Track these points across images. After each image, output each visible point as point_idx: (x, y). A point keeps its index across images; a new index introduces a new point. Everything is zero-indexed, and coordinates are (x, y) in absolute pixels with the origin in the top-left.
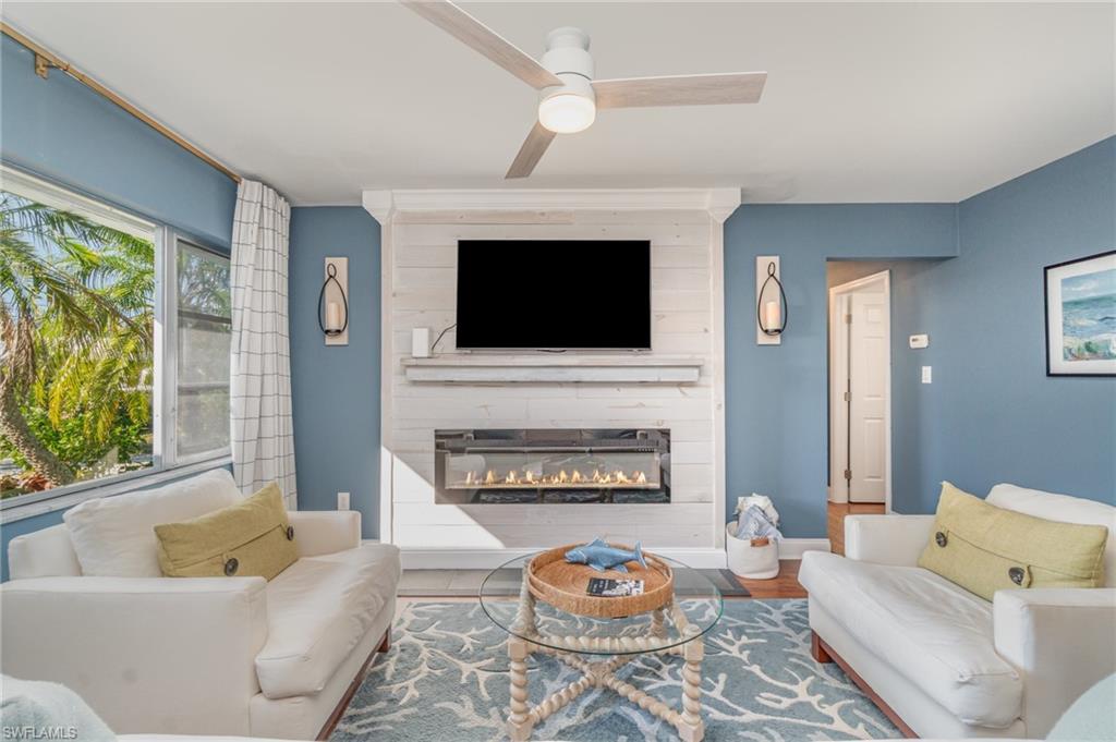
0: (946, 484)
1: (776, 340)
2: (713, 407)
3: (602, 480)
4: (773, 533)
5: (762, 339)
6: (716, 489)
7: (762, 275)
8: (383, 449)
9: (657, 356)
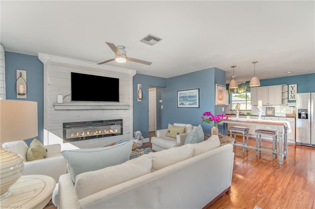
0: (169, 124)
1: (141, 101)
2: (131, 114)
3: (106, 132)
4: (142, 137)
5: (139, 100)
6: (131, 130)
7: (138, 88)
8: (45, 130)
9: (121, 104)
